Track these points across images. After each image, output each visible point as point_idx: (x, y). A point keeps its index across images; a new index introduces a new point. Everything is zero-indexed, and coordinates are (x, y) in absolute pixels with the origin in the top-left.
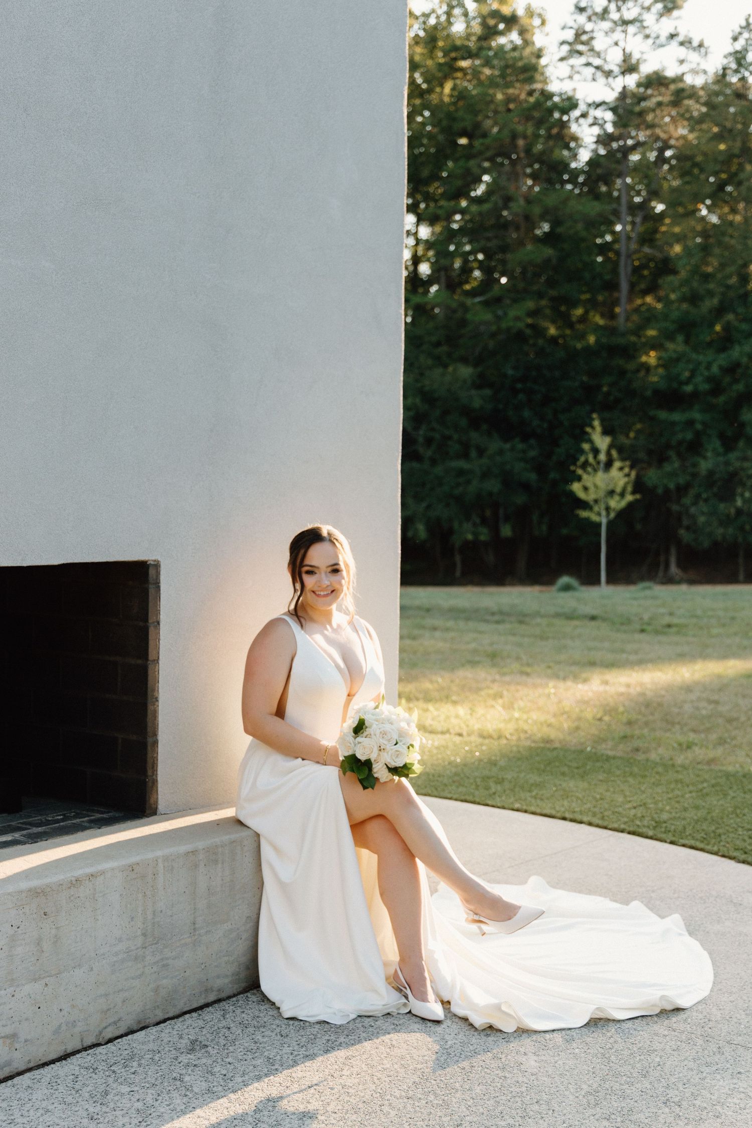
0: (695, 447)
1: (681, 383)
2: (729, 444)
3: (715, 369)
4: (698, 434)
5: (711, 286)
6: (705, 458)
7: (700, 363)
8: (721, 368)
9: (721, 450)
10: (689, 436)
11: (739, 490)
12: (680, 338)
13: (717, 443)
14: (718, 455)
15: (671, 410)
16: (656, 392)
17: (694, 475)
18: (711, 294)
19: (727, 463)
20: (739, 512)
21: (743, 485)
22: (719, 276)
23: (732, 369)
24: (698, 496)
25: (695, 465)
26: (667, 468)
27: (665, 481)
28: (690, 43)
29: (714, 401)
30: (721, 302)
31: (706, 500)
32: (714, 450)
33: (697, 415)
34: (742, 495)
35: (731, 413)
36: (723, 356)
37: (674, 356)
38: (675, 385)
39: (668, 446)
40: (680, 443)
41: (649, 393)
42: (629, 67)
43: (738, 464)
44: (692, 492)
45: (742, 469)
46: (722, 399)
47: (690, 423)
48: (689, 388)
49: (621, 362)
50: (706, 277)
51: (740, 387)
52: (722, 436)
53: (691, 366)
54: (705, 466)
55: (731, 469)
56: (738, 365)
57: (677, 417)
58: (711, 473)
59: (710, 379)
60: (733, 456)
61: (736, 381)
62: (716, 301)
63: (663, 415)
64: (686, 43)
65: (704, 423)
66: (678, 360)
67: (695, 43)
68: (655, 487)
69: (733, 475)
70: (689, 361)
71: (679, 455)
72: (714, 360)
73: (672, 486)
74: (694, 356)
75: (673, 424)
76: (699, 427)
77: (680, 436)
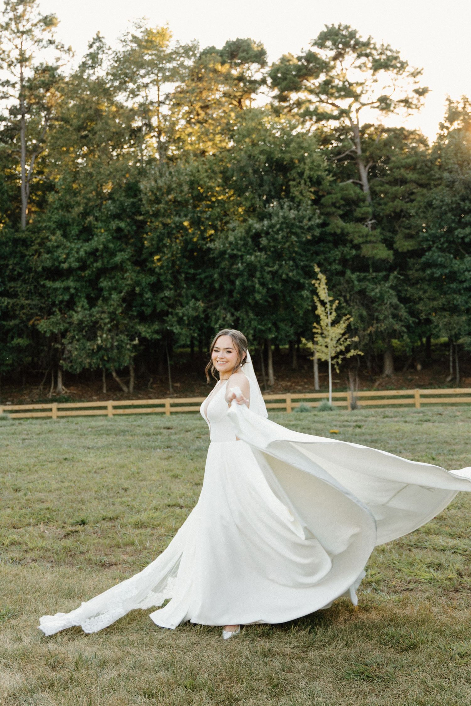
0: (70, 305)
1: (60, 262)
2: (92, 302)
3: (82, 253)
4: (72, 296)
5: (78, 199)
6: (76, 312)
7: (72, 249)
8: (86, 252)
9: (87, 306)
10: (67, 297)
11: (99, 333)
12: (59, 233)
13: (84, 302)
14: (85, 309)
15: (54, 280)
16: (44, 269)
17: (70, 323)
18: (78, 204)
19: (91, 315)
20: (100, 348)
21: (103, 329)
22: (83, 192)
23: (93, 253)
24: (73, 337)
25: (71, 317)
26: (53, 319)
27: (51, 328)
28: (62, 47)
29: (83, 274)
30: (85, 209)
31: (78, 340)
32: (83, 307)
33: (71, 283)
34: (101, 337)
35: (93, 282)
36: (87, 244)
37: (55, 244)
38: (56, 264)
39: (54, 304)
40: (61, 302)
41: (40, 269)
42: (23, 60)
43: (98, 316)
44: (69, 335)
45: (102, 319)
46: (87, 272)
47: (67, 289)
48: (65, 266)
49: (22, 249)
50: (75, 194)
51: (99, 264)
52: (88, 297)
53: (66, 251)
54: (76, 317)
55: (94, 319)
56: (97, 250)
57: (58, 285)
58: (81, 322)
59: (79, 260)
60: (95, 310)
61: (96, 261)
62: (81, 208)
63: (49, 284)
64: (60, 48)
65: (75, 288)
66: (58, 247)
67: (66, 48)
68: (45, 332)
69: (96, 322)
70: (65, 247)
71: (60, 310)
72: (81, 247)
73: (56, 331)
74: (68, 244)
75: (56, 289)
76: (72, 291)
77: (61, 298)
